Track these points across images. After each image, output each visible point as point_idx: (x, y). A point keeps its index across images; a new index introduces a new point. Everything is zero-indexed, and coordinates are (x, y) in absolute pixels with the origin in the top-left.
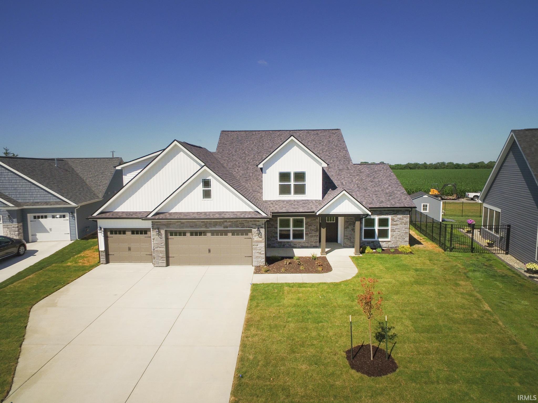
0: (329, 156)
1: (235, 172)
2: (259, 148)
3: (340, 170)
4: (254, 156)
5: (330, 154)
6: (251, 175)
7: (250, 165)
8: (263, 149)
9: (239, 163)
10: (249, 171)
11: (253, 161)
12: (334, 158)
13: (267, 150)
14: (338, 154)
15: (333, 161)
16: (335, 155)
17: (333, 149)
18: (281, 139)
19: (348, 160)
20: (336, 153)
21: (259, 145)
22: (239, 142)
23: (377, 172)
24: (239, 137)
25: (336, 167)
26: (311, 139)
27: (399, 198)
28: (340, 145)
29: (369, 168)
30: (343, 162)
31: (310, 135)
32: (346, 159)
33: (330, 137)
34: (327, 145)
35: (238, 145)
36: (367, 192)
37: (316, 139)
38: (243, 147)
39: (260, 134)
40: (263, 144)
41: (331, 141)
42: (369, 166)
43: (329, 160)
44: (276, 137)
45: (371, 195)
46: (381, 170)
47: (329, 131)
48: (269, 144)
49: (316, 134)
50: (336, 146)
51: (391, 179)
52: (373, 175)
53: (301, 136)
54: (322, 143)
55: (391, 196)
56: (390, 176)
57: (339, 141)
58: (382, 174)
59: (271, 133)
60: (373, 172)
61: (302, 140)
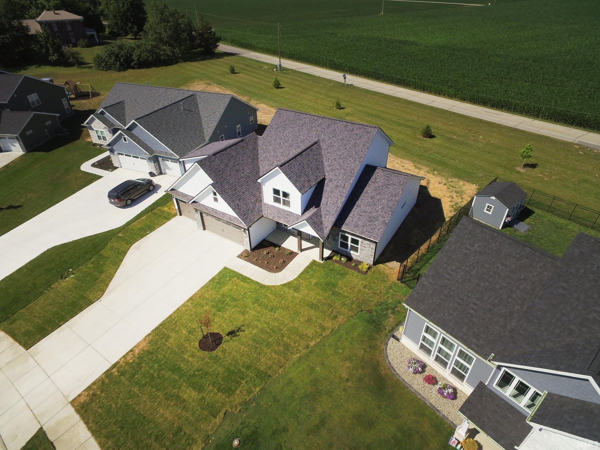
0: (340, 166)
2: (294, 139)
3: (336, 186)
4: (285, 149)
5: (343, 162)
7: (276, 160)
8: (295, 142)
9: (270, 156)
10: (271, 167)
11: (281, 155)
12: (343, 169)
13: (298, 144)
14: (349, 166)
15: (339, 173)
17: (350, 156)
18: (317, 131)
19: (352, 175)
20: (349, 162)
21: (296, 135)
22: (284, 127)
23: (389, 186)
24: (288, 120)
25: (336, 182)
26: (341, 137)
27: (374, 226)
28: (360, 152)
29: (387, 177)
30: (346, 176)
31: (345, 130)
32: (352, 173)
33: (360, 138)
34: (349, 150)
35: (281, 132)
36: (357, 210)
37: (345, 138)
38: (283, 135)
39: (305, 120)
40: (299, 135)
41: (356, 145)
42: (390, 175)
43: (337, 171)
44: (315, 127)
45: (355, 215)
46: (395, 185)
47: (365, 129)
48: (304, 136)
49: (351, 130)
50: (356, 153)
51: (392, 200)
52: (382, 189)
53: (337, 130)
54: (347, 146)
55: (371, 221)
56: (396, 195)
57: (364, 146)
58: (391, 190)
59: (315, 120)
60: (385, 185)
61: (333, 137)
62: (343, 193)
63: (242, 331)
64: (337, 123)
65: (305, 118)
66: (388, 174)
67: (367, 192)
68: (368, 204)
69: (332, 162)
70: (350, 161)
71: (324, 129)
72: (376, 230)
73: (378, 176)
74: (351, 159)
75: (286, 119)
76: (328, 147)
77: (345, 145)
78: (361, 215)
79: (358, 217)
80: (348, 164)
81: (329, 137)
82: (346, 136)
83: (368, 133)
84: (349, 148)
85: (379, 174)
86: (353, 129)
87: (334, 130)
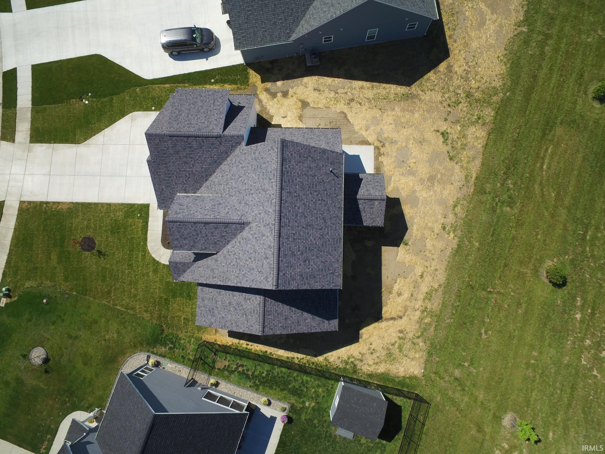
2: (247, 191)
4: (235, 188)
5: (233, 265)
7: (224, 187)
9: (227, 175)
10: (217, 186)
11: (229, 188)
12: (228, 268)
13: (243, 199)
15: (224, 266)
17: (240, 270)
18: (260, 214)
19: (224, 281)
21: (251, 190)
22: (258, 167)
23: (245, 316)
24: (267, 164)
25: (216, 267)
26: (257, 248)
27: (206, 316)
28: (246, 280)
29: (254, 311)
30: (222, 275)
31: (265, 249)
32: (226, 280)
33: (259, 272)
34: (246, 266)
35: (252, 168)
36: (216, 293)
38: (249, 174)
39: (271, 188)
40: (252, 194)
42: (257, 313)
43: (225, 262)
44: (263, 207)
45: (211, 294)
46: (247, 322)
47: (270, 273)
48: (252, 201)
49: (266, 256)
50: (244, 275)
51: (232, 324)
52: (240, 310)
53: (264, 238)
54: (249, 260)
55: (210, 311)
56: (238, 326)
57: (253, 281)
58: (241, 319)
59: (271, 201)
62: (209, 279)
63: (104, 257)
64: (272, 233)
65: (272, 187)
67: (234, 296)
68: (223, 302)
69: (231, 252)
70: (236, 272)
71: (263, 221)
72: (204, 319)
73: (253, 300)
75: (268, 162)
76: (245, 239)
77: (250, 258)
78: (212, 300)
79: (211, 297)
80: (233, 271)
81: (255, 234)
82: (259, 254)
83: (267, 278)
84: (248, 265)
86: (267, 258)
87: (263, 236)
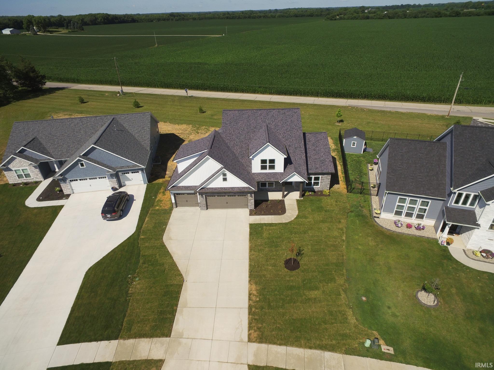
0: (290, 136)
1: (235, 150)
2: (248, 127)
3: (295, 148)
4: (245, 135)
5: (291, 133)
6: (244, 152)
7: (244, 144)
8: (250, 129)
9: (237, 142)
10: (243, 149)
11: (245, 140)
12: (293, 137)
13: (253, 130)
14: (296, 134)
15: (292, 140)
16: (294, 134)
17: (293, 129)
18: (261, 119)
19: (301, 139)
20: (294, 132)
21: (248, 125)
22: (235, 122)
23: (319, 141)
24: (235, 116)
25: (294, 146)
26: (280, 119)
27: (327, 165)
28: (298, 125)
29: (315, 136)
30: (298, 141)
31: (280, 114)
32: (300, 138)
33: (292, 117)
35: (235, 125)
36: (310, 159)
37: (283, 119)
38: (238, 127)
39: (248, 113)
40: (250, 124)
41: (293, 121)
42: (315, 135)
44: (258, 117)
45: (312, 163)
46: (322, 139)
47: (292, 111)
48: (254, 124)
49: (284, 114)
50: (295, 126)
51: (326, 148)
52: (316, 144)
53: (274, 115)
55: (323, 163)
56: (326, 145)
58: (322, 143)
60: (317, 141)
61: (274, 120)
62: (302, 151)
64: (271, 111)
66: (314, 135)
67: (309, 148)
69: (283, 135)
71: (265, 116)
72: (329, 167)
73: (309, 137)
74: (295, 130)
75: (233, 116)
76: (275, 127)
77: (286, 123)
78: (315, 162)
79: (314, 163)
80: (295, 133)
82: (283, 118)
83: (295, 112)
84: (289, 124)
85: (309, 136)
86: (285, 113)
